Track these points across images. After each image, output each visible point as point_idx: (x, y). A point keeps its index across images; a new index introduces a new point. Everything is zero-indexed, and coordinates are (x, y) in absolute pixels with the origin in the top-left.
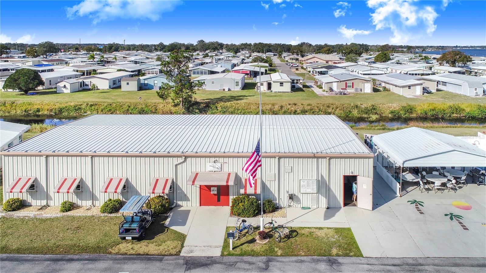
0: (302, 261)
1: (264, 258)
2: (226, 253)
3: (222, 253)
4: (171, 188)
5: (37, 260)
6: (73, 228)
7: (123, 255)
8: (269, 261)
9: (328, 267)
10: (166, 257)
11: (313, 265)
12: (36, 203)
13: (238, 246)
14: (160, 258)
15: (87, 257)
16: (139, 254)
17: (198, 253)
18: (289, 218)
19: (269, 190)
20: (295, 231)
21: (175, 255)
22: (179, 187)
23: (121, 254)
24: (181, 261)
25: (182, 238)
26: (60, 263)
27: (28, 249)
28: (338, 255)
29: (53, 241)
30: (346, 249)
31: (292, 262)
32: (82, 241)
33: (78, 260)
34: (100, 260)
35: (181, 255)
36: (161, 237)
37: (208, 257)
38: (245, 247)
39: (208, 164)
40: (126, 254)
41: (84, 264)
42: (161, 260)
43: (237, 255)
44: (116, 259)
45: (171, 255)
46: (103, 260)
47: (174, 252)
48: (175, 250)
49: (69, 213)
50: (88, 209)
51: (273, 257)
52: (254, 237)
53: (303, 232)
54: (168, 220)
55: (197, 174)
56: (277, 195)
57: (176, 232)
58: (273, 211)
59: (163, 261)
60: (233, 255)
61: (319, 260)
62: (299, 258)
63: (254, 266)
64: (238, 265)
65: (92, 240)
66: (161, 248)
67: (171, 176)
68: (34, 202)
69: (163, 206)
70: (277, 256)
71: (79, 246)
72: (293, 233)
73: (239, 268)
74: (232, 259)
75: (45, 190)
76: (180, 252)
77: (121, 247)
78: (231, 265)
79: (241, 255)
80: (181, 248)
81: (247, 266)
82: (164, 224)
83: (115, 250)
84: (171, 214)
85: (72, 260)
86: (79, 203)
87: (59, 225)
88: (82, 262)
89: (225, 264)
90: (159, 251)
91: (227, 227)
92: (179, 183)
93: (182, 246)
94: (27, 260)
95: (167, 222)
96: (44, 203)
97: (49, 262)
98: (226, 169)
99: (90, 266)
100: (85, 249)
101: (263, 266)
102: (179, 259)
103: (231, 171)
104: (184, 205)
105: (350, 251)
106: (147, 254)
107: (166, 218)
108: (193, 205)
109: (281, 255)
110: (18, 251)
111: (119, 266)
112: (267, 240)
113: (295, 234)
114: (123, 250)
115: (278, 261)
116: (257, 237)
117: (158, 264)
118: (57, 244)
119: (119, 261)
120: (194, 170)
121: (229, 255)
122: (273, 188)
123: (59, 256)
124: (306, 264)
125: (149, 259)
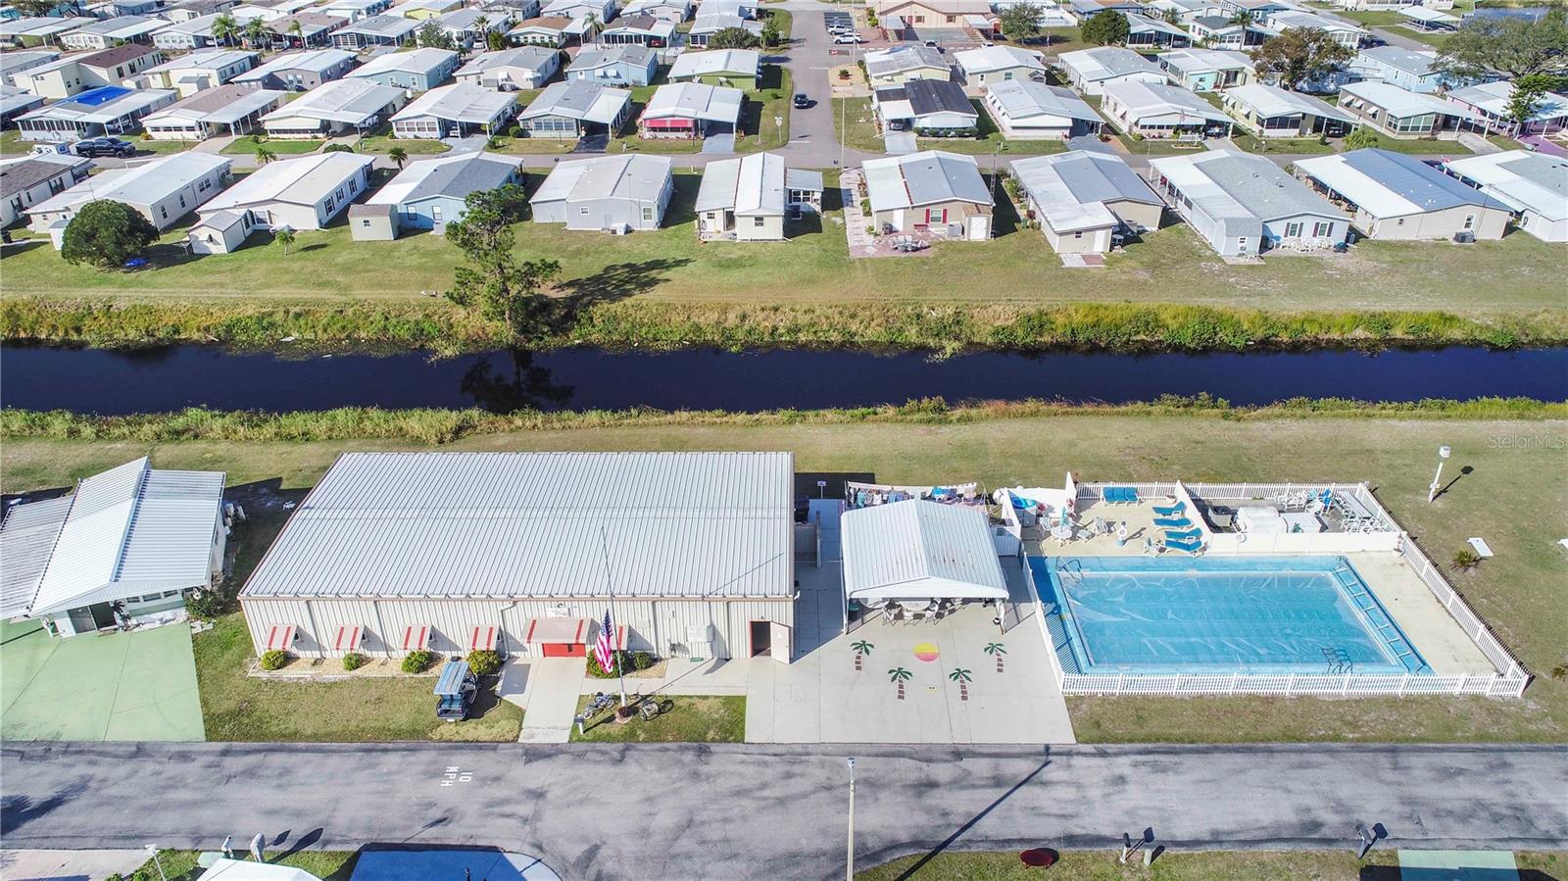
0: (667, 750)
1: (621, 745)
2: (575, 739)
3: (571, 738)
4: (498, 638)
5: (345, 751)
6: (373, 699)
7: (447, 742)
8: (627, 749)
9: (695, 758)
10: (501, 745)
11: (678, 756)
12: (307, 655)
13: (591, 728)
14: (492, 746)
15: (404, 745)
16: (468, 741)
17: (541, 739)
18: (668, 678)
19: (642, 638)
20: (671, 701)
21: (512, 741)
22: (511, 636)
23: (445, 741)
24: (520, 751)
25: (519, 714)
26: (374, 754)
27: (327, 735)
28: (713, 740)
29: (353, 723)
30: (727, 731)
31: (654, 750)
32: (391, 722)
33: (394, 750)
34: (420, 750)
35: (519, 741)
36: (491, 714)
37: (552, 745)
38: (601, 730)
39: (548, 609)
40: (450, 741)
41: (404, 756)
42: (495, 749)
43: (588, 741)
44: (440, 749)
45: (507, 741)
46: (425, 749)
47: (510, 737)
48: (511, 734)
49: (358, 672)
50: (382, 664)
51: (633, 744)
52: (614, 712)
53: (681, 703)
54: (500, 683)
55: (534, 621)
56: (654, 645)
57: (511, 705)
58: (648, 666)
59: (498, 751)
60: (583, 740)
61: (687, 748)
62: (665, 745)
63: (606, 757)
64: (589, 755)
65: (402, 719)
66: (494, 731)
67: (497, 623)
68: (301, 654)
69: (490, 664)
70: (638, 742)
71: (389, 730)
72: (667, 705)
73: (589, 760)
74: (582, 747)
75: (315, 640)
76: (518, 736)
77: (443, 731)
78: (579, 756)
79: (594, 741)
80: (520, 732)
81: (598, 757)
82: (494, 691)
83: (436, 735)
84: (503, 673)
85: (385, 750)
86: (368, 654)
87: (352, 695)
88: (400, 753)
89: (572, 754)
90: (491, 737)
91: (580, 696)
92: (510, 630)
93: (521, 729)
94: (333, 751)
95: (499, 687)
96: (317, 654)
97: (360, 754)
98: (576, 614)
99: (412, 759)
100: (398, 734)
101: (616, 755)
102: (516, 747)
103: (583, 616)
104: (522, 658)
105: (731, 734)
106: (477, 741)
107: (497, 679)
108: (535, 655)
109: (644, 741)
110: (316, 737)
111: (445, 758)
112: (630, 718)
113: (669, 706)
114: (446, 736)
115: (637, 750)
116: (617, 714)
117: (491, 754)
118: (361, 726)
119: (445, 752)
120: (529, 615)
121: (580, 740)
122: (648, 636)
123: (369, 745)
124: (671, 753)
125: (481, 748)
